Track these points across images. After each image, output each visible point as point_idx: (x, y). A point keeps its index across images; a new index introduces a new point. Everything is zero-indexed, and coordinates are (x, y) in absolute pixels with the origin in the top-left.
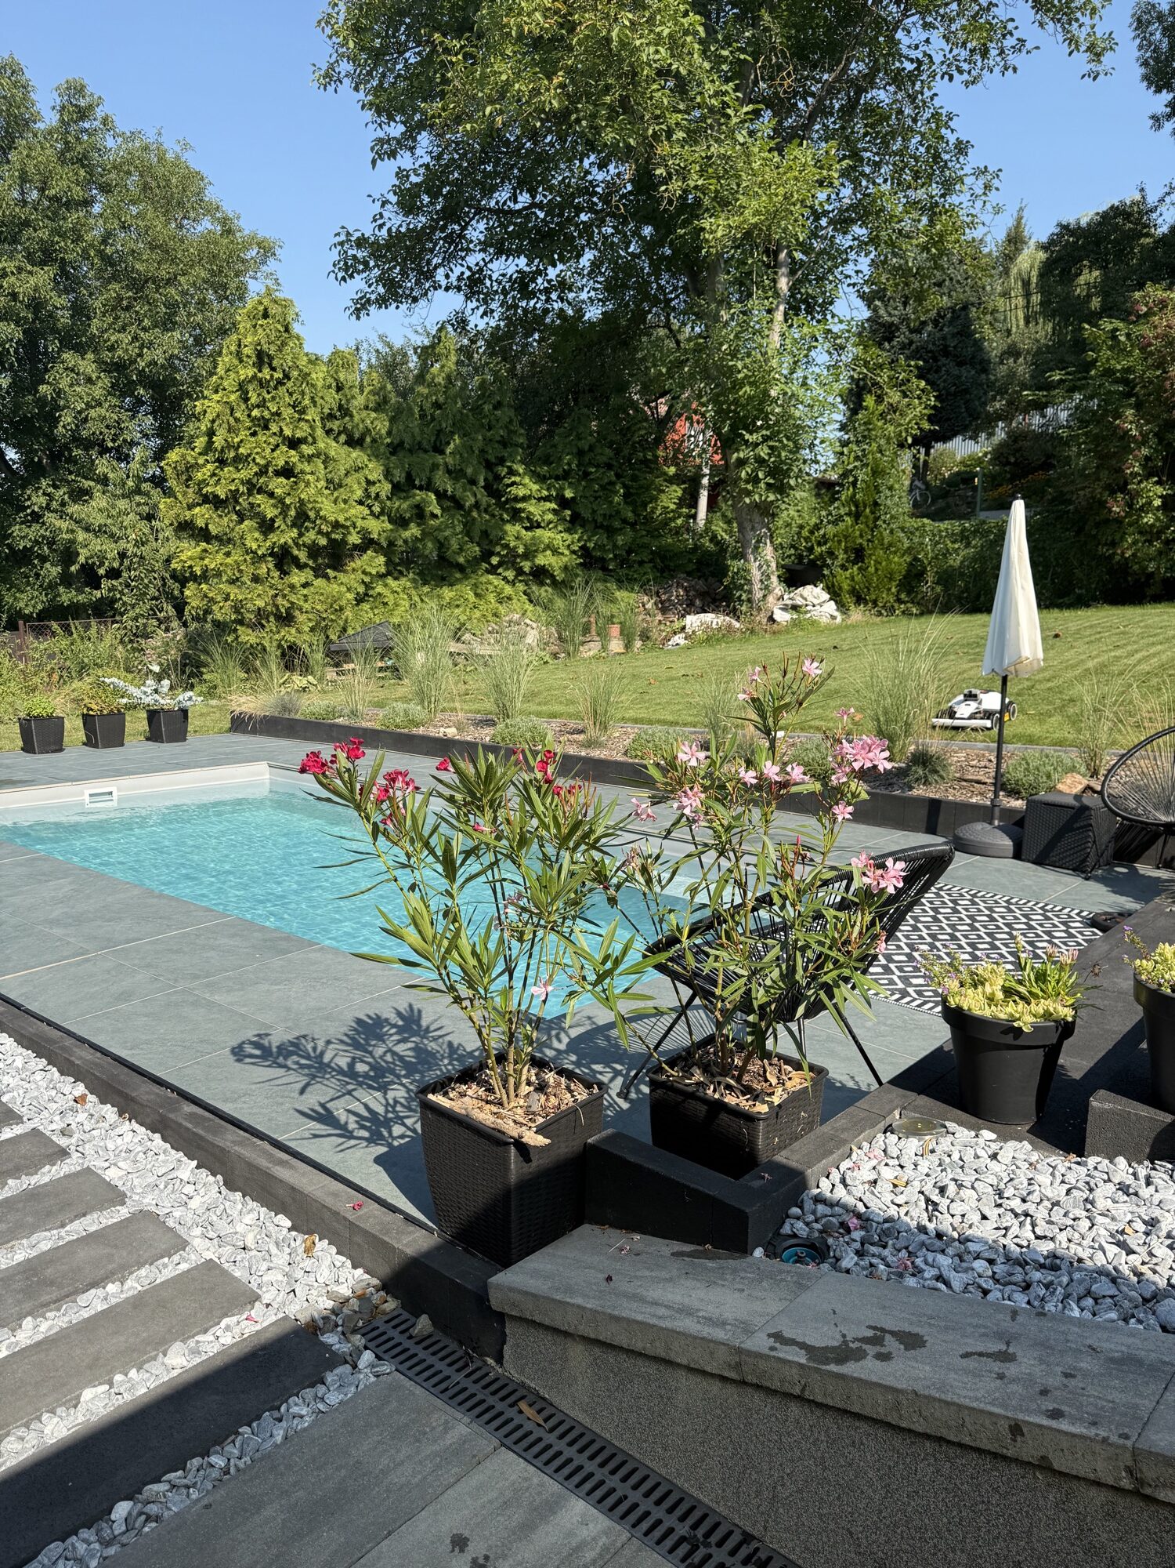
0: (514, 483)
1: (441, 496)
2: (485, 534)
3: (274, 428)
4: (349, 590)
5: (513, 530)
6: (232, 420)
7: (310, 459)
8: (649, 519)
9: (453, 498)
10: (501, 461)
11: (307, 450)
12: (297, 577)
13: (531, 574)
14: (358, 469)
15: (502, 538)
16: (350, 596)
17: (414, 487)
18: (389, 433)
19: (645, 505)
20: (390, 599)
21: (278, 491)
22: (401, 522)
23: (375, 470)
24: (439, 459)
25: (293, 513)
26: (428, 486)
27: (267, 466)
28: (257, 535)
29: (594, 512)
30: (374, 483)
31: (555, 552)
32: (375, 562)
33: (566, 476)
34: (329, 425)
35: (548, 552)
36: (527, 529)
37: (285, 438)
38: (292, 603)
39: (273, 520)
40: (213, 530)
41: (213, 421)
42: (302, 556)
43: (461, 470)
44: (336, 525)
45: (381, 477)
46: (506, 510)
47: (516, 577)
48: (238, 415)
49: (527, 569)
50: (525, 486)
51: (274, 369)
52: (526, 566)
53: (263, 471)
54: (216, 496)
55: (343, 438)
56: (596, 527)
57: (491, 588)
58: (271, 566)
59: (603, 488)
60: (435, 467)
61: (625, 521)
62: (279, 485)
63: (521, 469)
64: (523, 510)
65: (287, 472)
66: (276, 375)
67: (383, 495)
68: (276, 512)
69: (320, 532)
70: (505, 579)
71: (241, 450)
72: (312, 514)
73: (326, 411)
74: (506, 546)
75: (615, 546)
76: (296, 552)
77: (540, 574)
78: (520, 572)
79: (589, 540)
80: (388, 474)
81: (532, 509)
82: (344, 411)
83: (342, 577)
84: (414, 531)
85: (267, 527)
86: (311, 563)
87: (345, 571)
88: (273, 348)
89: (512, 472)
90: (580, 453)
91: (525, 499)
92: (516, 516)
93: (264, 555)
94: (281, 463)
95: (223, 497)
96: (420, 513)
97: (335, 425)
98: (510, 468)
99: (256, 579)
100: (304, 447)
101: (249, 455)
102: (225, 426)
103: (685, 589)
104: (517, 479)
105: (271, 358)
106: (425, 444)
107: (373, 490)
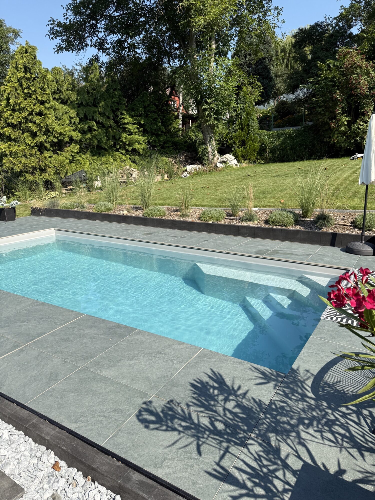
0: (123, 118)
1: (97, 123)
2: (114, 137)
3: (34, 97)
4: (66, 158)
5: (124, 135)
6: (16, 94)
7: (48, 109)
8: (169, 131)
9: (102, 124)
10: (118, 109)
11: (48, 105)
12: (47, 154)
13: (131, 151)
14: (66, 113)
15: (120, 138)
16: (68, 161)
17: (87, 119)
18: (77, 99)
19: (168, 126)
20: (82, 161)
21: (38, 121)
22: (83, 132)
23: (73, 113)
24: (96, 109)
25: (44, 129)
26: (93, 119)
27: (32, 111)
28: (30, 138)
29: (151, 128)
30: (73, 118)
31: (139, 143)
32: (76, 148)
33: (140, 115)
34: (54, 96)
35: (137, 143)
36: (129, 135)
37: (39, 101)
38: (46, 164)
39: (36, 133)
40: (13, 137)
41: (9, 94)
42: (48, 146)
43: (104, 113)
44: (61, 134)
45: (76, 116)
46: (121, 128)
47: (126, 153)
48: (19, 92)
49: (130, 150)
50: (127, 119)
51: (31, 74)
52: (130, 149)
53: (31, 114)
54: (13, 124)
55: (60, 101)
56: (152, 134)
57: (117, 157)
58: (36, 150)
59: (154, 120)
60: (95, 112)
61: (162, 132)
62: (38, 119)
63: (125, 112)
64: (127, 128)
65: (40, 114)
66: (33, 76)
67: (77, 123)
68: (37, 129)
69: (55, 137)
70: (122, 153)
71: (21, 105)
72: (51, 130)
73: (53, 90)
74: (122, 141)
75: (159, 141)
76: (46, 145)
77: (135, 151)
78: (127, 151)
79: (151, 139)
80: (78, 115)
81: (130, 127)
82: (59, 91)
83: (63, 154)
84: (89, 136)
85: (34, 135)
86: (51, 149)
87: (64, 152)
88: (31, 65)
89: (122, 114)
90: (145, 107)
91: (127, 123)
92: (124, 130)
93: (33, 146)
94: (38, 110)
95: (15, 124)
96: (90, 129)
97: (57, 96)
98: (121, 112)
99: (31, 155)
100: (46, 104)
101: (25, 107)
102: (14, 96)
103: (185, 156)
104: (124, 116)
105: (30, 69)
106: (90, 104)
107: (73, 121)
